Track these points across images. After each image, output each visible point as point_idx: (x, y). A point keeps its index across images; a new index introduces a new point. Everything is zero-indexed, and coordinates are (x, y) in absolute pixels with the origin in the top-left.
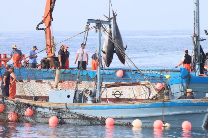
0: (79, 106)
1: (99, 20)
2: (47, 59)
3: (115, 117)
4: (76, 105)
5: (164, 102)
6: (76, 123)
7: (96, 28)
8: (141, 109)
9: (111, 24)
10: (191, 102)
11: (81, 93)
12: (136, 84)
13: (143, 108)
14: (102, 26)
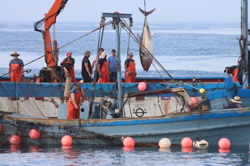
0: (96, 122)
1: (117, 14)
2: (48, 69)
3: (141, 134)
4: (92, 121)
5: (202, 113)
6: (93, 144)
7: (113, 23)
8: (174, 123)
9: (132, 17)
10: (236, 112)
11: (98, 105)
12: (166, 91)
13: (176, 122)
14: (121, 21)
